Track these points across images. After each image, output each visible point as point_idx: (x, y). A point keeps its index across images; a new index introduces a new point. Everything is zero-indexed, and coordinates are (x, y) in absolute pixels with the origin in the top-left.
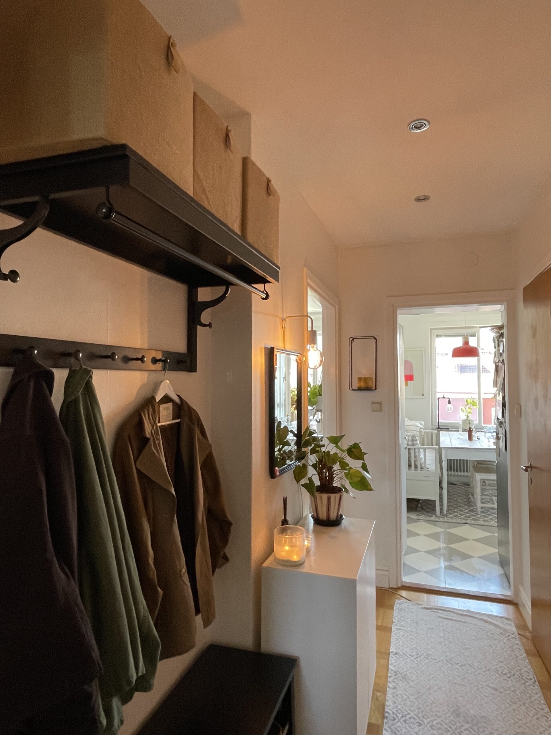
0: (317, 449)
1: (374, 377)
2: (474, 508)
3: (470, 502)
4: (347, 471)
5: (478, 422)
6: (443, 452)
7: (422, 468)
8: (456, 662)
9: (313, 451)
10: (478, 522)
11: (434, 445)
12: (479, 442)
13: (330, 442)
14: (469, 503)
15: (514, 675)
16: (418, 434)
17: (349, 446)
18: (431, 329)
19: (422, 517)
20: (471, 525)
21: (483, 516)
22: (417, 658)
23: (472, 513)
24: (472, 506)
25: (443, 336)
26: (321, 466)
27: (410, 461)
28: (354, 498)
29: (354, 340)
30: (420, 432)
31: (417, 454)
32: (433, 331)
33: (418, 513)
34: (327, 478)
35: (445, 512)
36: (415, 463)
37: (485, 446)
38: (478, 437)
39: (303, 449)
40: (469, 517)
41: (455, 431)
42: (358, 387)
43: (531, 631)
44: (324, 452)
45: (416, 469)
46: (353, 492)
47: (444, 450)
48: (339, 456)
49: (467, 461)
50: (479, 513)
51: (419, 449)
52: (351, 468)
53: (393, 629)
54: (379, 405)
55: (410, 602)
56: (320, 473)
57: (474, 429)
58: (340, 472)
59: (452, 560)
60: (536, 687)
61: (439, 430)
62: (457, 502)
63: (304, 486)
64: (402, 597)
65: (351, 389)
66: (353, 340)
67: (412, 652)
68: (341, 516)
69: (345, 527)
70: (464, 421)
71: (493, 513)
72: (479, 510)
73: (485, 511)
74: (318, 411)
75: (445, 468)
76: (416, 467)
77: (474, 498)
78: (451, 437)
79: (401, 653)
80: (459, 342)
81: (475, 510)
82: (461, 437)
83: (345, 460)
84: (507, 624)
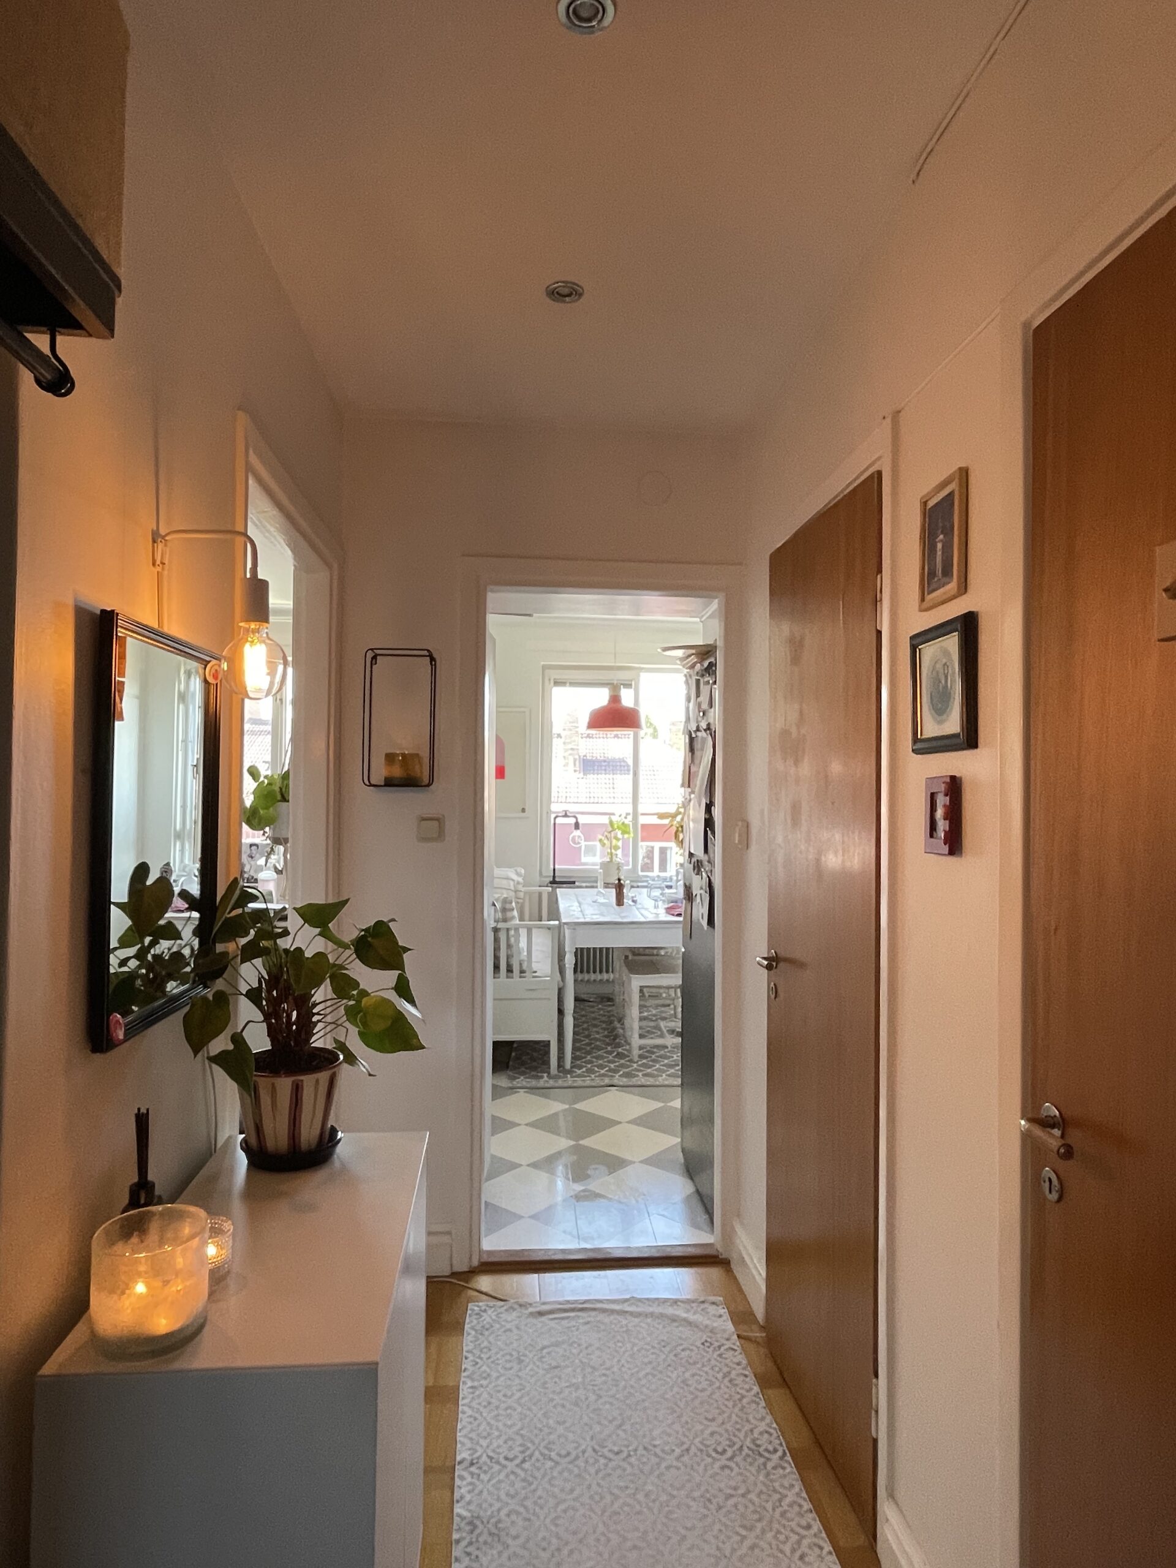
0: (264, 943)
1: (425, 754)
2: (623, 1050)
3: (616, 1037)
4: (352, 1003)
5: (630, 867)
6: (567, 932)
7: (522, 972)
8: (616, 1449)
9: (250, 953)
10: (634, 1081)
11: (543, 919)
12: (638, 909)
13: (305, 921)
14: (614, 1038)
15: (741, 1448)
16: (512, 894)
17: (363, 930)
18: (544, 668)
19: (521, 1081)
20: (621, 1088)
21: (643, 1065)
22: (524, 1461)
23: (622, 1061)
24: (619, 1045)
25: (568, 684)
26: (275, 993)
27: (496, 958)
28: (370, 1075)
29: (378, 657)
30: (516, 891)
31: (512, 940)
32: (547, 671)
33: (511, 1073)
34: (294, 1027)
35: (568, 1065)
36: (508, 962)
37: (651, 918)
38: (635, 899)
39: (220, 948)
40: (615, 1071)
41: (587, 887)
42: (386, 779)
43: (761, 1323)
44: (286, 951)
45: (510, 974)
46: (367, 1058)
47: (568, 929)
48: (331, 961)
49: (607, 949)
50: (636, 1059)
51: (517, 930)
52: (364, 993)
53: (464, 1390)
54: (436, 823)
55: (502, 1303)
56: (271, 1016)
57: (628, 882)
58: (335, 1007)
59: (588, 1176)
60: (788, 1470)
61: (555, 885)
62: (591, 1040)
63: (221, 1059)
64: (481, 1292)
65: (367, 783)
66: (374, 658)
67: (511, 1448)
68: (334, 1131)
69: (343, 1165)
70: (604, 865)
71: (661, 1057)
72: (636, 1052)
73: (647, 1054)
74: (276, 841)
75: (570, 968)
76: (510, 970)
77: (623, 1029)
78: (580, 899)
79: (484, 1458)
80: (600, 698)
81: (626, 1052)
82: (601, 900)
83: (347, 969)
84: (714, 1316)
